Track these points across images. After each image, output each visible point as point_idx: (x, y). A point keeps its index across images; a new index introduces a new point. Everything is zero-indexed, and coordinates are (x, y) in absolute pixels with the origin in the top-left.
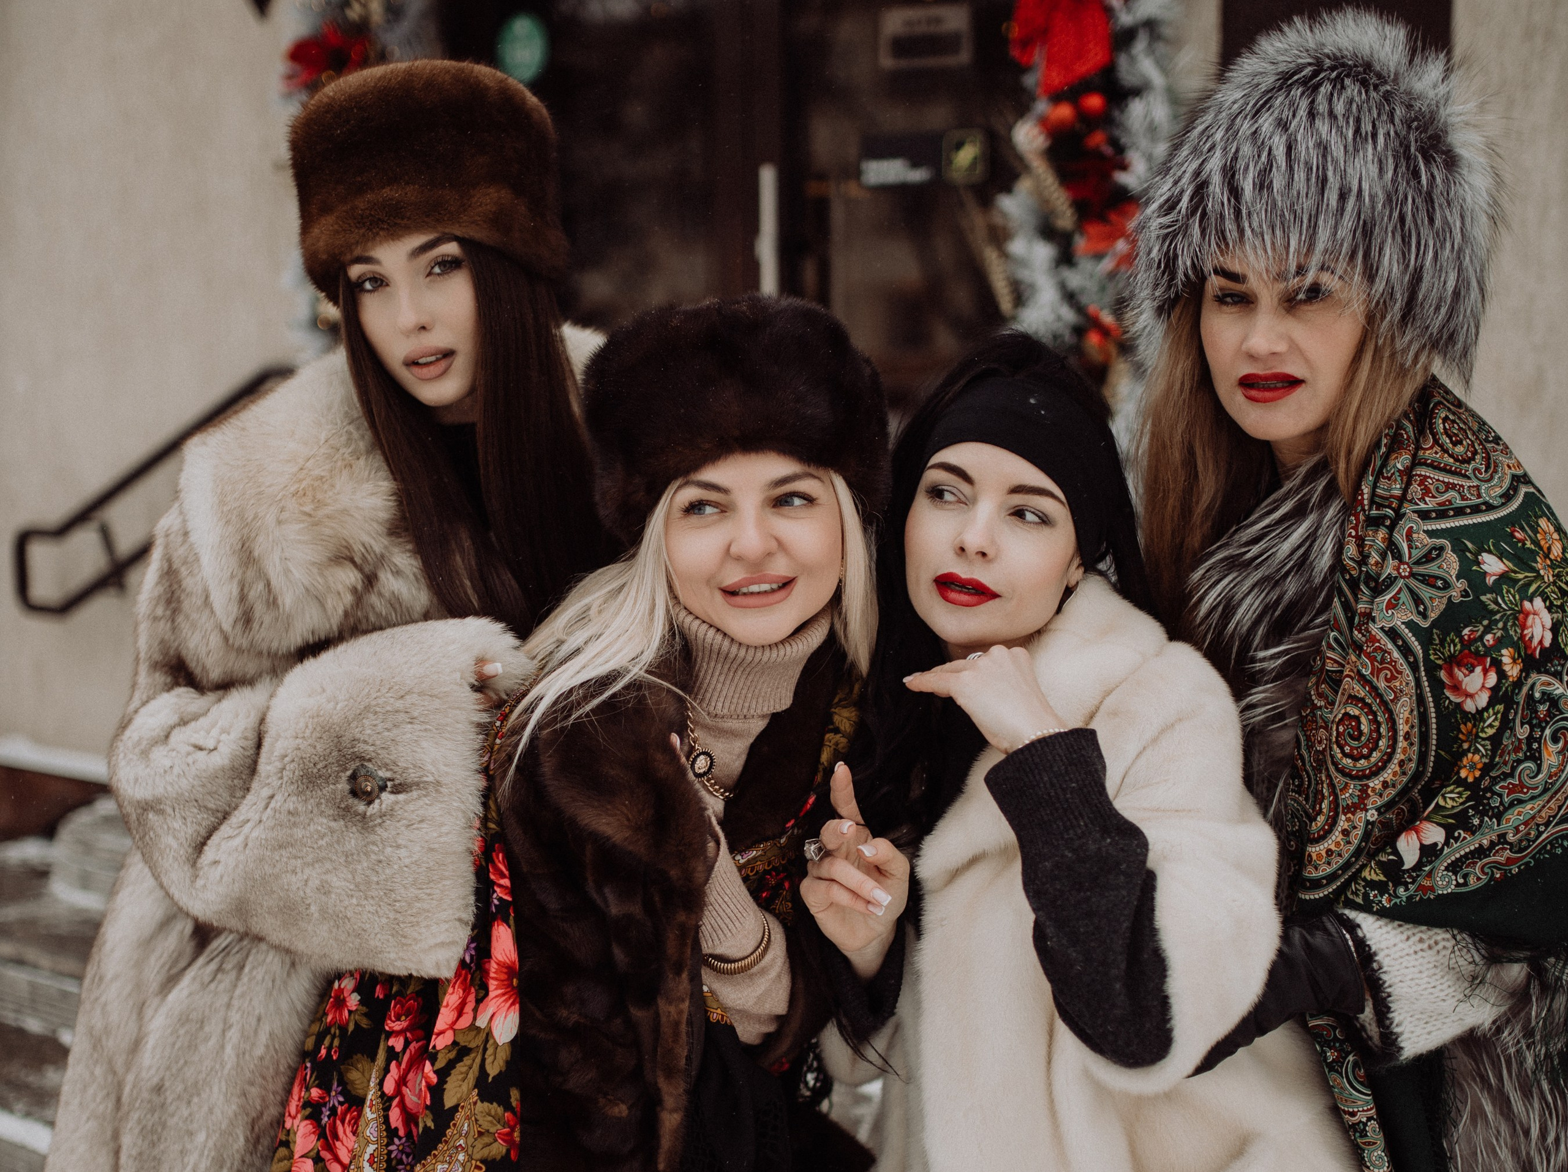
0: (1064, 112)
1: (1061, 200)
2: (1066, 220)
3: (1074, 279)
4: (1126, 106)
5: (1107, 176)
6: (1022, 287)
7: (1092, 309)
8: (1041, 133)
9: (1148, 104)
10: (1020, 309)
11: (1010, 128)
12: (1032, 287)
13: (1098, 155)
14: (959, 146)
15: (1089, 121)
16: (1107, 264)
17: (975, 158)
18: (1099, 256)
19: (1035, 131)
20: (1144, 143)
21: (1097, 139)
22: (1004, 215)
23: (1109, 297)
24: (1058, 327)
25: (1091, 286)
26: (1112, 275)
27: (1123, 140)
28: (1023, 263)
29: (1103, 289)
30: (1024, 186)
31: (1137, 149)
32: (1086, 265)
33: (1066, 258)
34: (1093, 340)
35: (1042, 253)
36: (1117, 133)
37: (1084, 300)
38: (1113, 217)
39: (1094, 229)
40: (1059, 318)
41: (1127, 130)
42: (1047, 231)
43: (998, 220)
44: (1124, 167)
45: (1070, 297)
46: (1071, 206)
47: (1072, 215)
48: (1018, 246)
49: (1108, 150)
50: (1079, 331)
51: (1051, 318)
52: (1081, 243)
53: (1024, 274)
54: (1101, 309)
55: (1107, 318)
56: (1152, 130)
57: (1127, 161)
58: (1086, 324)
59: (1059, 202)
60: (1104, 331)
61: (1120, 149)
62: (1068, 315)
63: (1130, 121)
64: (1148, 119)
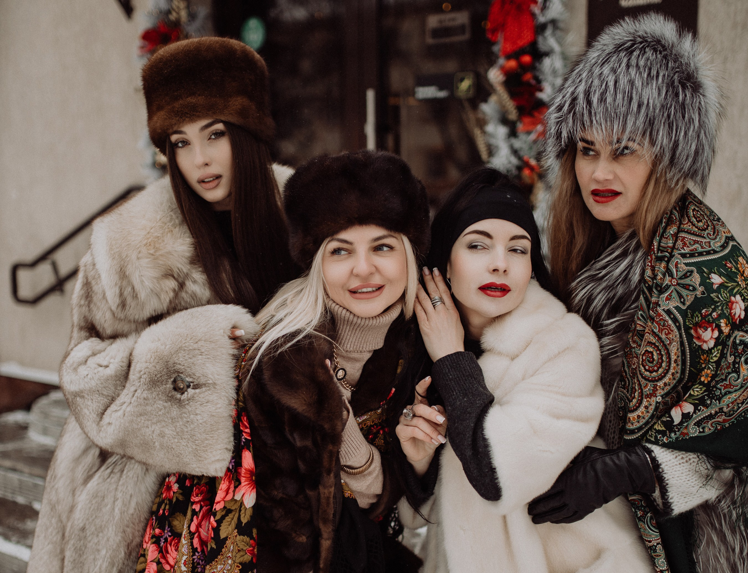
0: (512, 64)
1: (510, 106)
2: (513, 115)
3: (517, 144)
4: (542, 61)
5: (532, 94)
6: (492, 148)
7: (526, 158)
8: (501, 74)
9: (552, 59)
10: (491, 158)
11: (486, 71)
12: (497, 147)
13: (528, 84)
14: (462, 80)
15: (524, 68)
16: (533, 136)
17: (470, 86)
18: (529, 133)
19: (499, 73)
20: (550, 78)
21: (528, 77)
22: (484, 113)
23: (534, 153)
24: (509, 166)
25: (525, 147)
26: (535, 142)
27: (541, 77)
28: (491, 135)
29: (531, 148)
30: (493, 99)
31: (547, 81)
32: (523, 137)
33: (513, 133)
34: (526, 172)
35: (502, 131)
36: (537, 74)
37: (522, 153)
38: (536, 114)
39: (527, 120)
40: (510, 162)
41: (542, 73)
42: (504, 121)
43: (480, 115)
44: (541, 90)
45: (515, 152)
46: (515, 109)
47: (516, 113)
48: (490, 128)
49: (533, 82)
50: (519, 168)
51: (506, 162)
52: (520, 126)
53: (493, 141)
54: (530, 158)
55: (533, 162)
56: (554, 72)
57: (542, 87)
58: (523, 165)
59: (510, 107)
60: (532, 168)
61: (539, 81)
62: (514, 161)
63: (544, 67)
64: (552, 67)
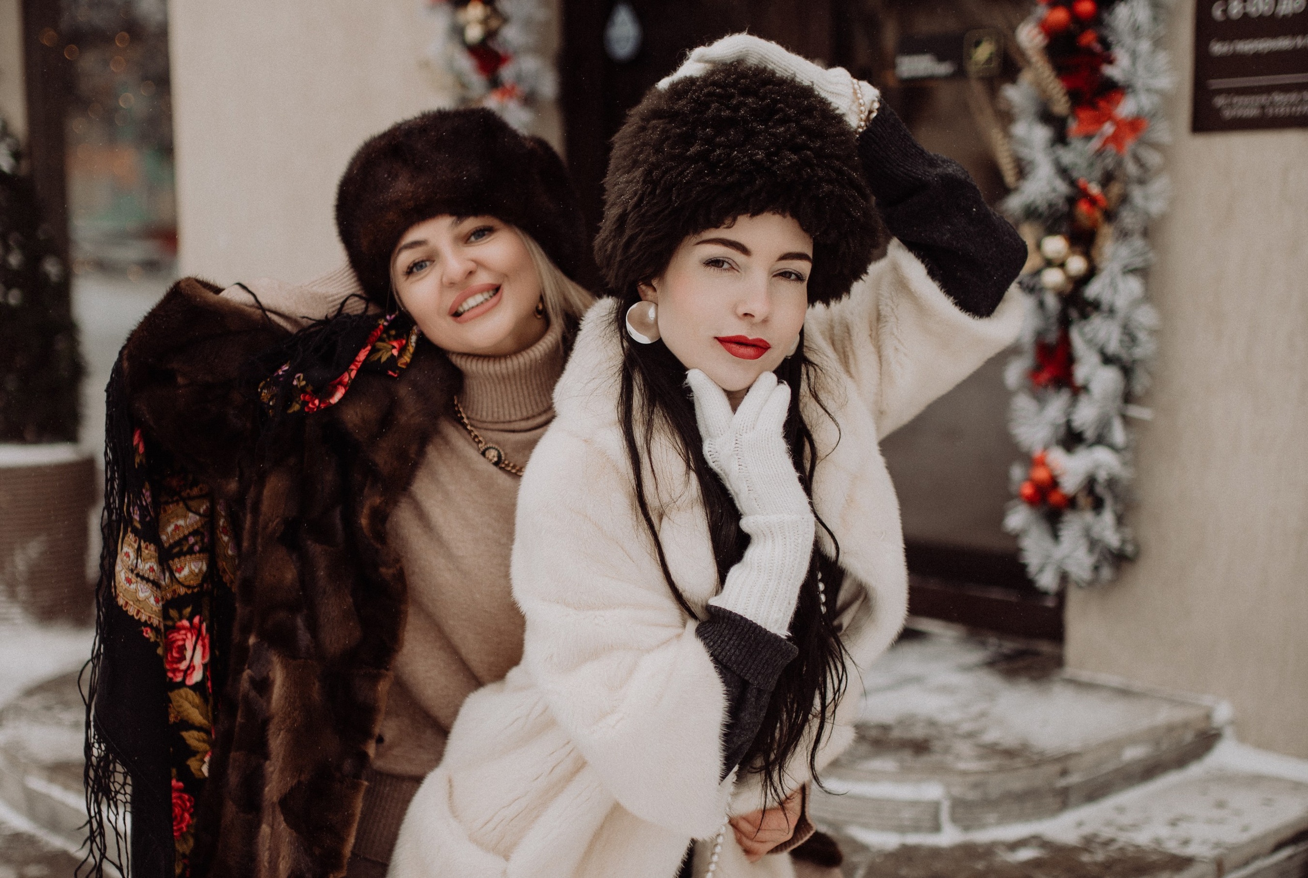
0: (1060, 15)
1: (1057, 92)
2: (1061, 106)
3: (1067, 156)
4: (1113, 9)
5: (1096, 69)
6: (1024, 163)
7: (1082, 181)
8: (1040, 33)
9: (1132, 7)
10: (1021, 182)
11: (1013, 29)
12: (1031, 163)
13: (1089, 51)
14: (977, 44)
15: (1081, 23)
16: (1095, 144)
17: (991, 54)
18: (1088, 137)
19: (1035, 31)
20: (1128, 40)
21: (1089, 38)
22: (1009, 102)
23: (1097, 173)
24: (1052, 196)
25: (1082, 163)
26: (1099, 153)
27: (1110, 39)
28: (1024, 143)
29: (1091, 165)
30: (1026, 78)
31: (1122, 46)
32: (1077, 144)
33: (1061, 138)
34: (1083, 208)
35: (1041, 134)
36: (1106, 32)
37: (1075, 175)
38: (1102, 104)
39: (1085, 115)
40: (1054, 190)
41: (1113, 30)
42: (1046, 116)
43: (1002, 106)
44: (1111, 61)
45: (1063, 172)
46: (1065, 95)
47: (1067, 102)
48: (1020, 129)
49: (1097, 47)
50: (1071, 201)
51: (1047, 189)
52: (1073, 126)
53: (1024, 152)
54: (1089, 182)
55: (1094, 189)
56: (1136, 30)
57: (1113, 56)
58: (1078, 194)
59: (1055, 91)
60: (1093, 201)
61: (1106, 45)
62: (1062, 188)
63: (1116, 22)
64: (1132, 20)
